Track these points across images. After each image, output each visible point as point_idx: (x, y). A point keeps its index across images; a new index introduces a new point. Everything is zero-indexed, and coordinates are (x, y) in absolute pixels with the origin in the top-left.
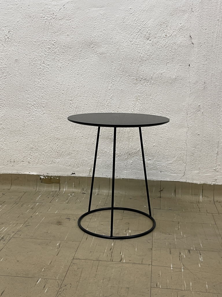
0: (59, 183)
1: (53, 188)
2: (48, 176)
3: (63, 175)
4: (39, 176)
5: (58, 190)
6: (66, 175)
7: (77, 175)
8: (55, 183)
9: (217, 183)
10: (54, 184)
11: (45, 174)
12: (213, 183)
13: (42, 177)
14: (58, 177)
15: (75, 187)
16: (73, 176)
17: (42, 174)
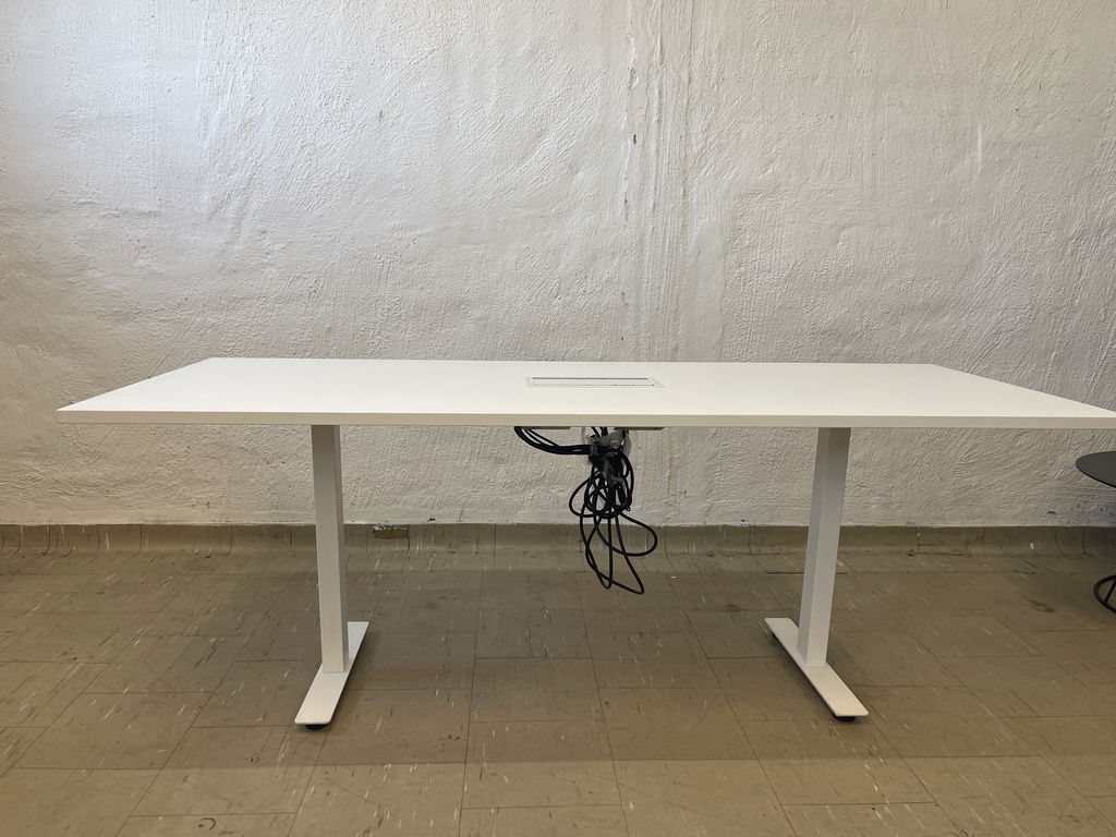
0: (408, 537)
1: (398, 547)
2: (389, 526)
3: (416, 523)
4: (371, 526)
5: (406, 549)
6: (419, 523)
7: (439, 521)
8: (399, 537)
9: (670, 525)
10: (397, 540)
11: (383, 523)
12: (664, 524)
13: (377, 528)
14: (404, 526)
15: (436, 542)
16: (432, 525)
17: (376, 523)
